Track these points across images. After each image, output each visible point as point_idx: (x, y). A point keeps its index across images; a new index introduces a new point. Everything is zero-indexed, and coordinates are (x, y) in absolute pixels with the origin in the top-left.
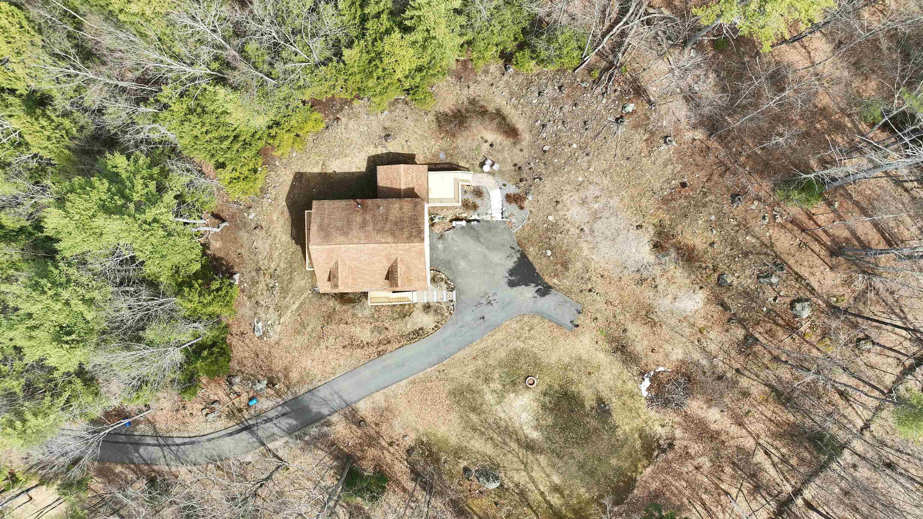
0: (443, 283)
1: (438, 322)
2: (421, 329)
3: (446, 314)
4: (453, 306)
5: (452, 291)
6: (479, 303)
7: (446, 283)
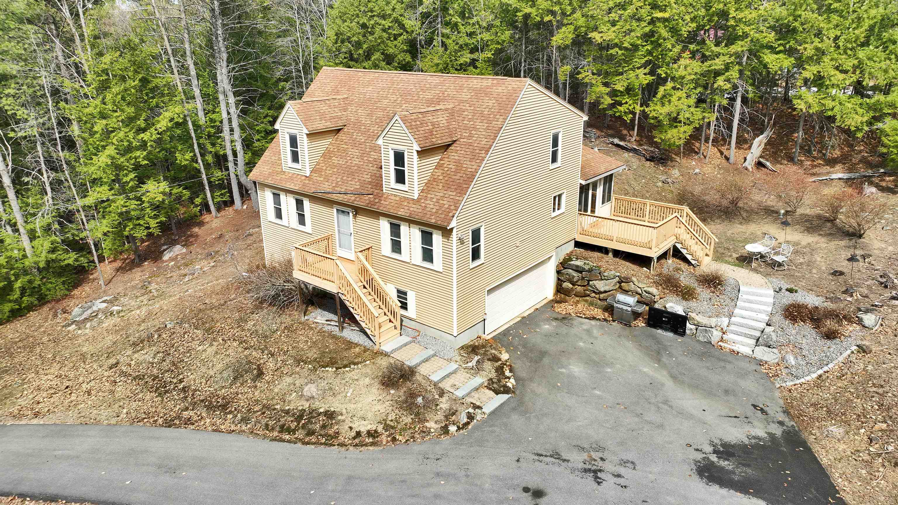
0: (488, 365)
1: (387, 427)
2: (330, 415)
3: (431, 425)
4: (471, 417)
5: (497, 392)
6: (556, 456)
7: (500, 370)
